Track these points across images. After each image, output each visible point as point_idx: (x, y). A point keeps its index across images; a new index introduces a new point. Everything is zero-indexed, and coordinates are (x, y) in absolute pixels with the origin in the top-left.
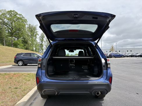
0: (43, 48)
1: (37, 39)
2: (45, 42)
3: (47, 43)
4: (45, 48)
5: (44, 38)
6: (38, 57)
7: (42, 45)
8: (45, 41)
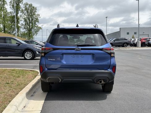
0: (19, 25)
1: (6, 6)
2: (22, 11)
3: (27, 14)
4: (22, 25)
5: (20, 4)
6: (19, 45)
7: (18, 19)
8: (24, 9)
